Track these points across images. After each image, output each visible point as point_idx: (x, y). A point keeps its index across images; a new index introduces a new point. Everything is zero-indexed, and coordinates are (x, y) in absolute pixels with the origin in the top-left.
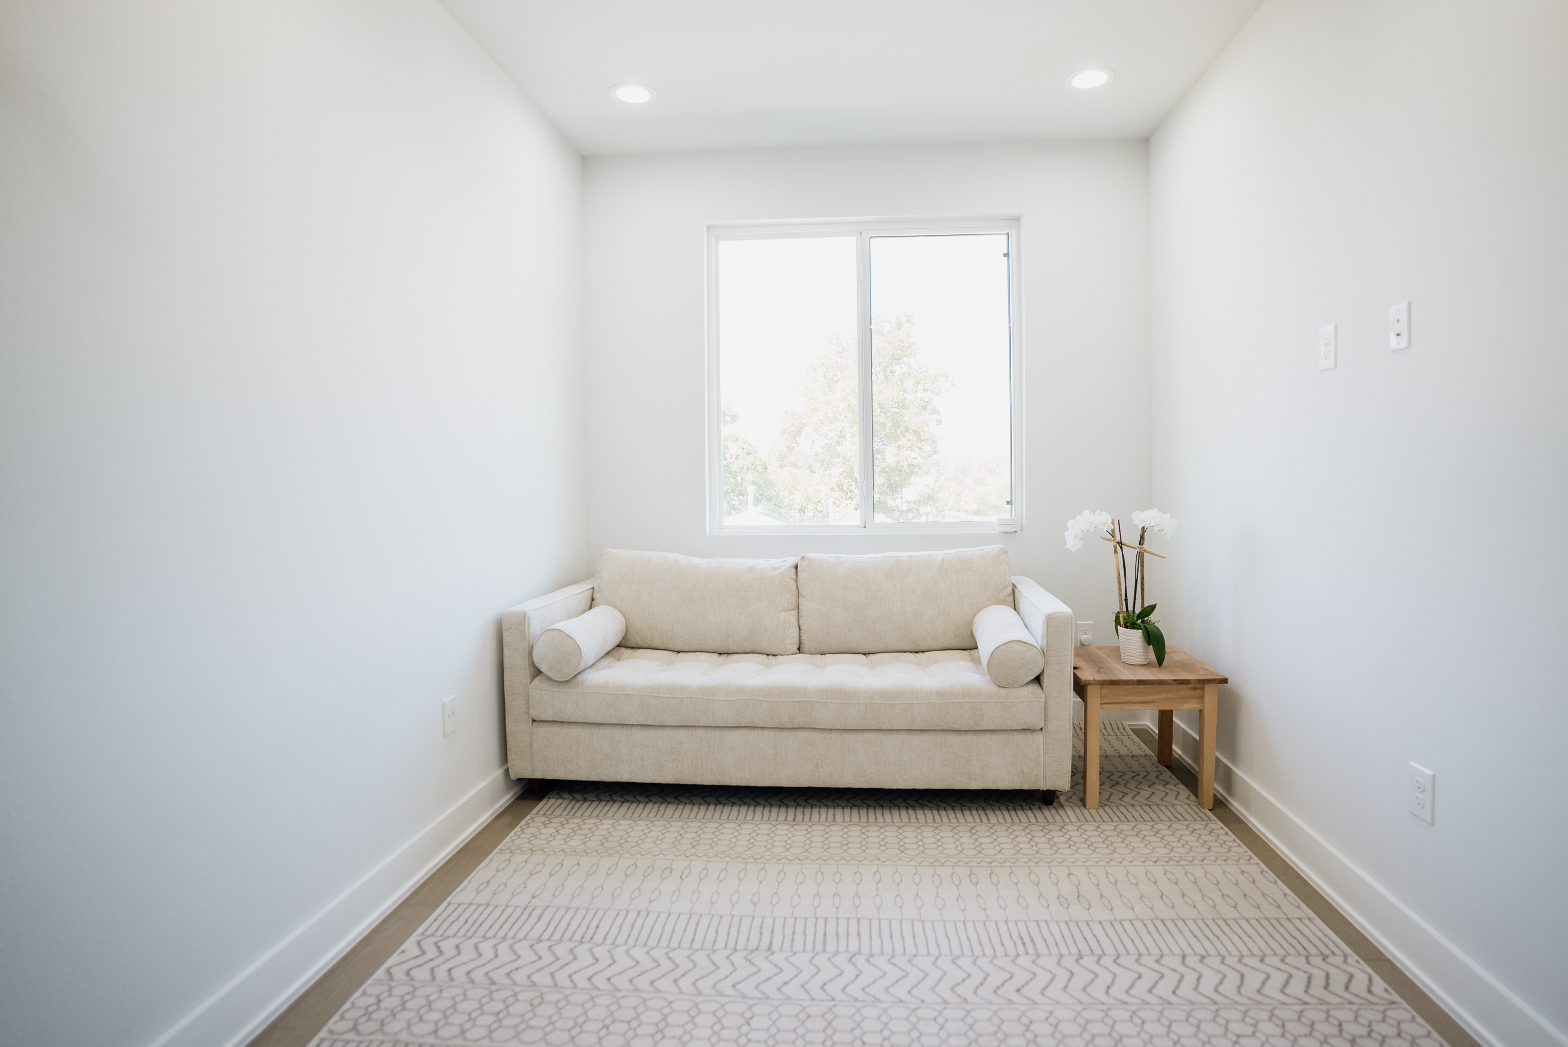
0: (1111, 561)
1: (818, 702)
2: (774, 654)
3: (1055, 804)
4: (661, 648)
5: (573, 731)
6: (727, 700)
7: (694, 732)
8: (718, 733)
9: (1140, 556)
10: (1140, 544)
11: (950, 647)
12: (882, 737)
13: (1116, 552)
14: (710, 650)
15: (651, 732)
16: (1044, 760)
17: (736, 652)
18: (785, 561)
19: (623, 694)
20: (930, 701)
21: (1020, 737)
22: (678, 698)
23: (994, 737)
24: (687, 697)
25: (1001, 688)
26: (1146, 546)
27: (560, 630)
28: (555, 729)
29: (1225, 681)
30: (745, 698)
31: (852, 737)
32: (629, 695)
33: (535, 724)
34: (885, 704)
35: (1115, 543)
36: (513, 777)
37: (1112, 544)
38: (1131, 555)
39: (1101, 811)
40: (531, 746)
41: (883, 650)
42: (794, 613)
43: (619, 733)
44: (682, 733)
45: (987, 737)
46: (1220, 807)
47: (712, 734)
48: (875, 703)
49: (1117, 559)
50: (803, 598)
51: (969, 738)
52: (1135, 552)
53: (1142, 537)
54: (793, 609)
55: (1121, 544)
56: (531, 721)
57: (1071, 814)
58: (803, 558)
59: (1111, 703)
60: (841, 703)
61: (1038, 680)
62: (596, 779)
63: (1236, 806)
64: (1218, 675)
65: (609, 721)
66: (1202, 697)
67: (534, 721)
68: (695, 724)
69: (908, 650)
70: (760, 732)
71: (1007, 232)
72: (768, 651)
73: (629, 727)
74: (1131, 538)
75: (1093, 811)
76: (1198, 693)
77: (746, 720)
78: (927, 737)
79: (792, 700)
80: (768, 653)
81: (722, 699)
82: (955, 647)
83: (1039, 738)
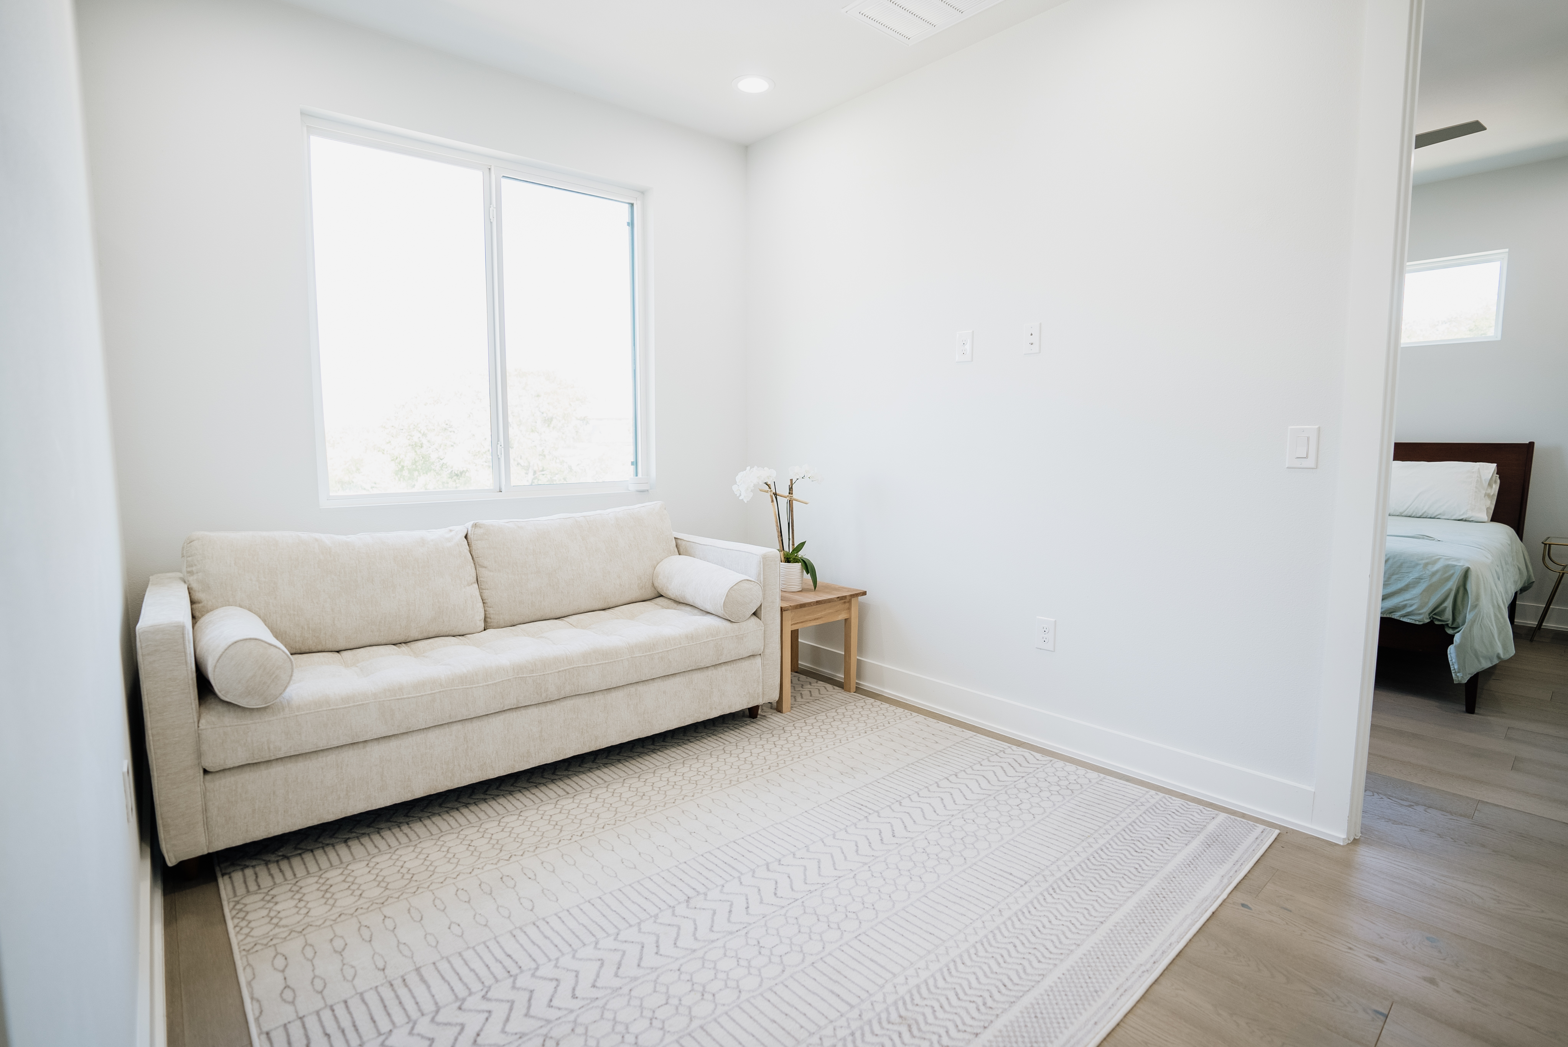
0: (771, 509)
1: (583, 667)
2: (462, 634)
3: (758, 716)
4: (315, 650)
5: (277, 770)
6: (488, 685)
7: (446, 730)
8: (476, 724)
9: (790, 503)
10: (789, 493)
11: (634, 600)
12: (641, 688)
13: (772, 501)
14: (384, 642)
15: (393, 744)
16: (763, 679)
17: (416, 639)
18: (451, 531)
19: (354, 706)
20: (682, 646)
21: (746, 664)
22: (428, 694)
23: (728, 667)
24: (440, 692)
25: (733, 624)
26: (795, 496)
27: (256, 639)
28: (248, 776)
29: (864, 593)
30: (508, 678)
31: (614, 694)
32: (363, 704)
33: (208, 777)
34: (645, 656)
35: (772, 494)
36: (171, 861)
37: (768, 495)
38: (783, 502)
39: (792, 711)
40: (205, 810)
41: (574, 612)
42: (476, 585)
43: (349, 756)
44: (432, 735)
45: (723, 668)
46: (859, 690)
47: (469, 726)
48: (636, 657)
49: (773, 505)
50: (484, 569)
51: (709, 673)
52: (785, 500)
53: (791, 489)
54: (475, 583)
55: (775, 494)
56: (202, 772)
57: (776, 719)
58: (475, 526)
59: (796, 624)
60: (606, 663)
61: (755, 614)
62: (316, 822)
63: (867, 685)
64: (858, 590)
65: (336, 743)
66: (849, 609)
67: (205, 772)
68: (451, 721)
69: (597, 609)
70: (523, 711)
71: (632, 202)
72: (456, 632)
73: (361, 746)
74: (783, 490)
75: (788, 713)
76: (847, 604)
77: (510, 702)
78: (677, 679)
79: (557, 670)
80: (455, 634)
81: (481, 685)
82: (637, 600)
83: (758, 661)
